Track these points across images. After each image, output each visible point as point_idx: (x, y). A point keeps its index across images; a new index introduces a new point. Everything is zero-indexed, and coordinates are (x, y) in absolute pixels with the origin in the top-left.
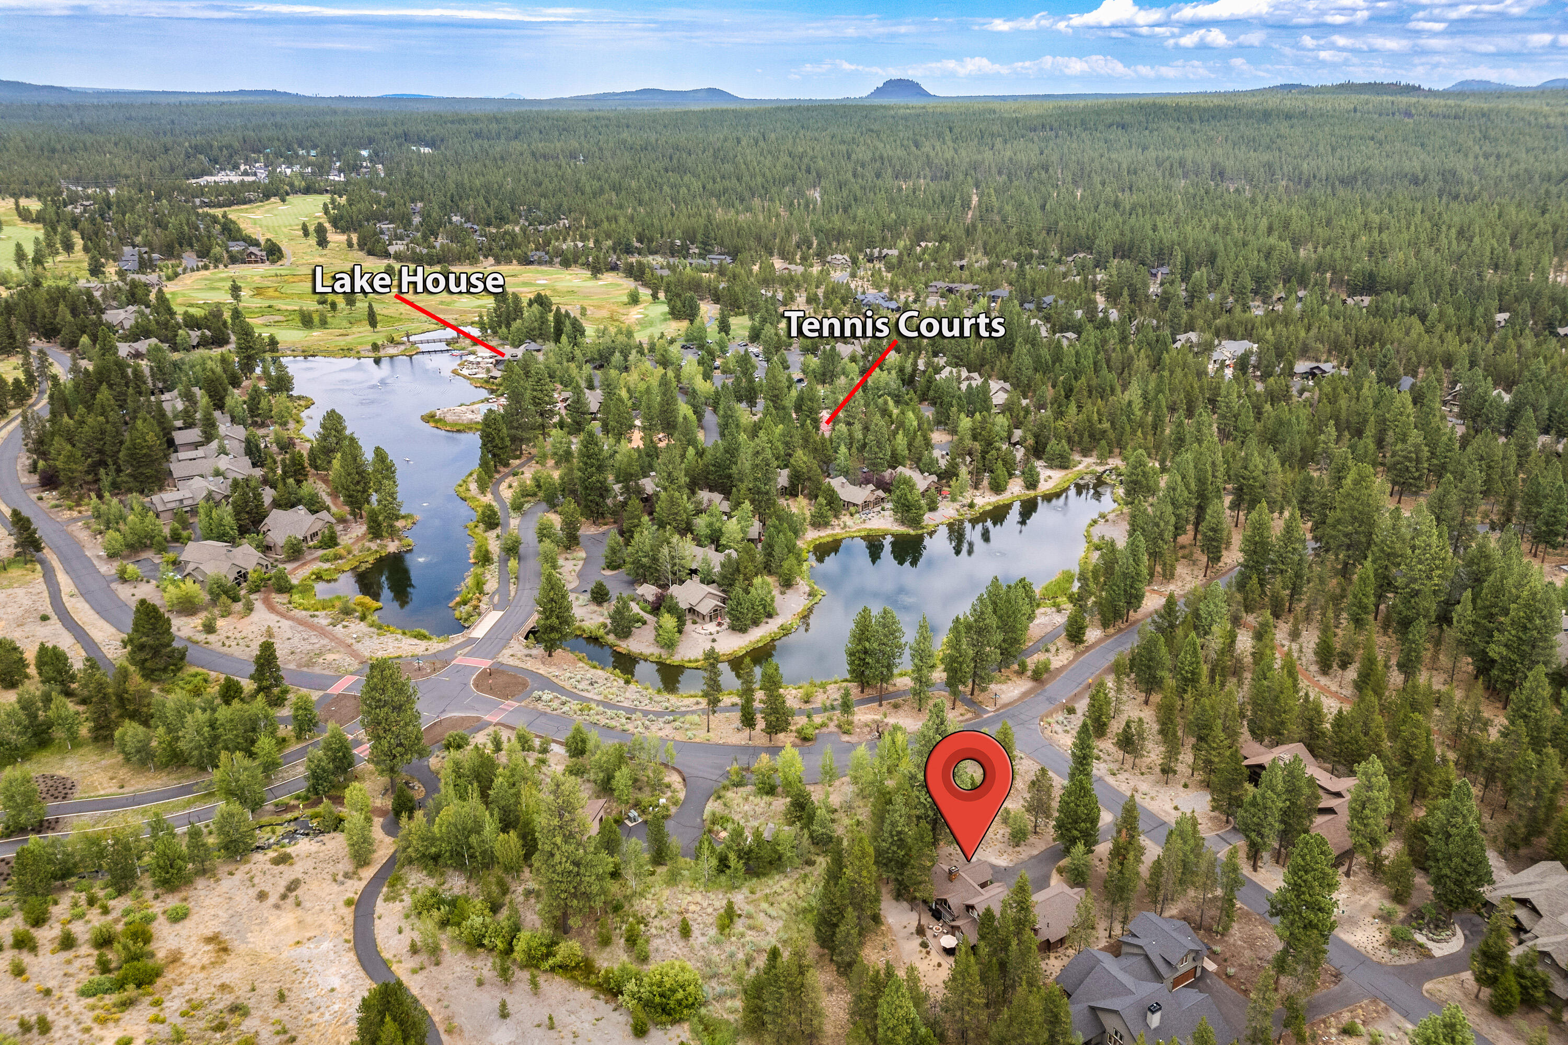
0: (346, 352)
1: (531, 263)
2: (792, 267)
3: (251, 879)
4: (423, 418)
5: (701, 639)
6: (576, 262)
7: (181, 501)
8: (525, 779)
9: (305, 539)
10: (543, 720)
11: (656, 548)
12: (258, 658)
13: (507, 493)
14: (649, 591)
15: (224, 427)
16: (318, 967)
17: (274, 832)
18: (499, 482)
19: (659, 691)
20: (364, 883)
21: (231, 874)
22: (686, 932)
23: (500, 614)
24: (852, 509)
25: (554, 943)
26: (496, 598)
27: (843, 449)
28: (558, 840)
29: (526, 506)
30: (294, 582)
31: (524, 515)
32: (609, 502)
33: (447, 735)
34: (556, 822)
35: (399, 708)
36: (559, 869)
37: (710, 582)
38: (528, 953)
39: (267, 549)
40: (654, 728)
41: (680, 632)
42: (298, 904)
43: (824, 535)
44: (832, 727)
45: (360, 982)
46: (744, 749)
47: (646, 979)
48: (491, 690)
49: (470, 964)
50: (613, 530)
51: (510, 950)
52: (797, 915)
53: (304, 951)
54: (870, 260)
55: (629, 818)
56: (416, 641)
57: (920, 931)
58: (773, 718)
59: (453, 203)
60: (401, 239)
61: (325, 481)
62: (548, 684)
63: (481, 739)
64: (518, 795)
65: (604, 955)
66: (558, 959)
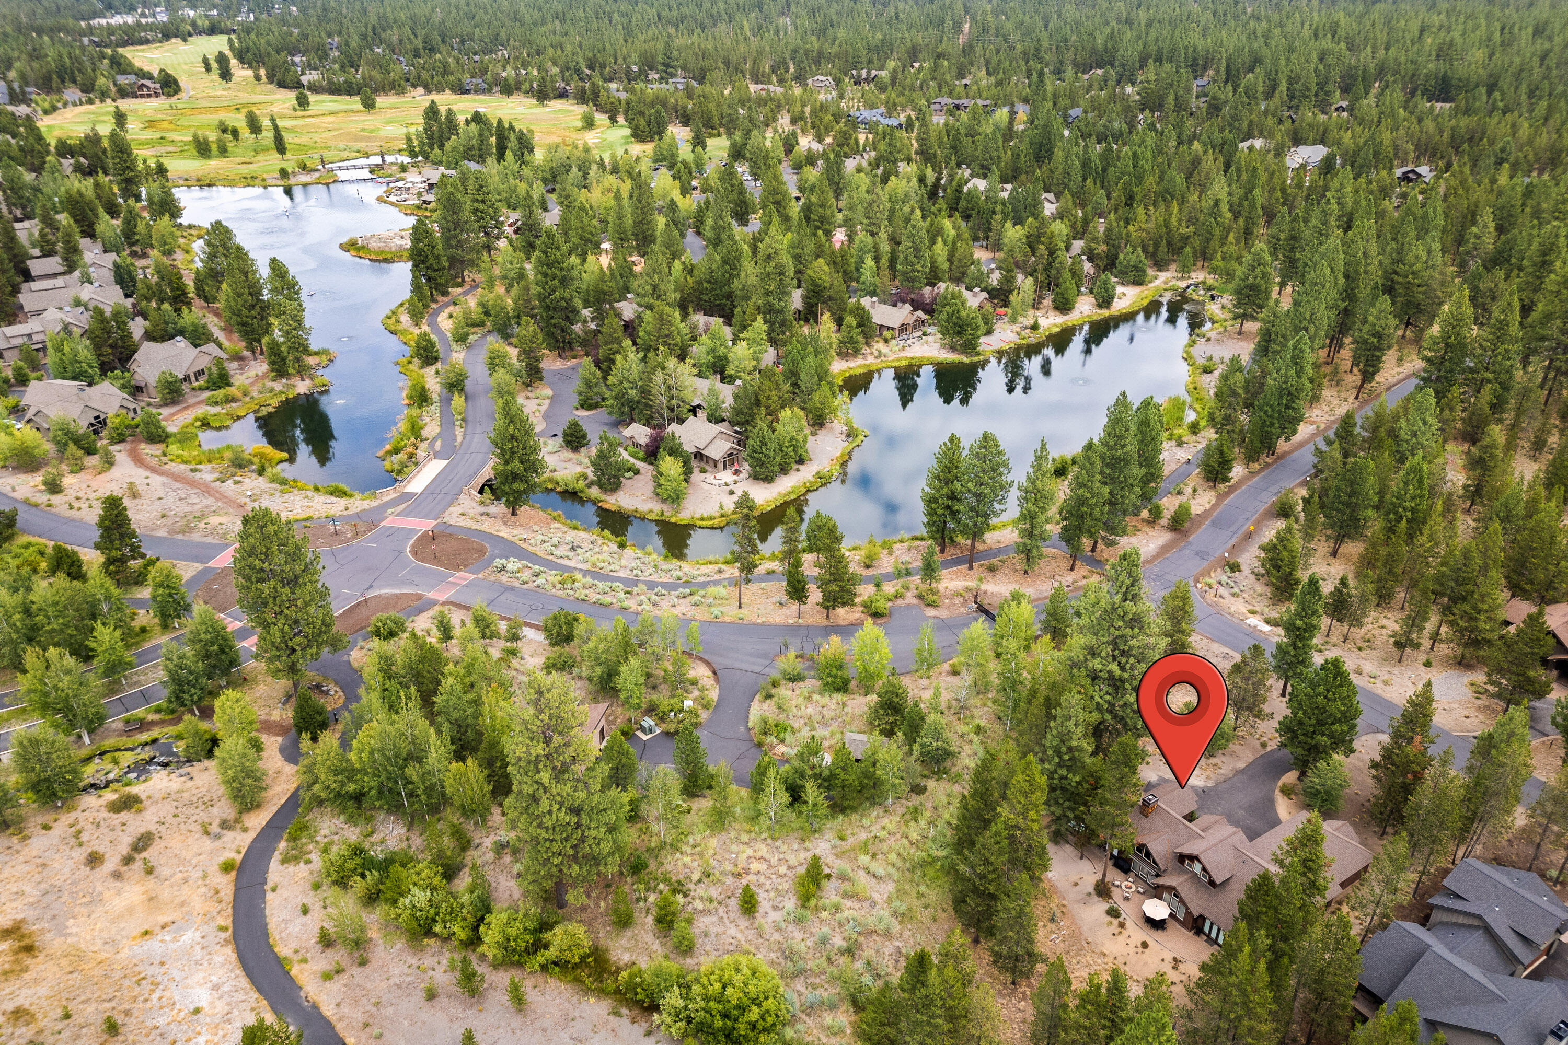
0: (250, 181)
1: (467, 92)
2: (772, 88)
3: (78, 835)
4: (342, 247)
5: (714, 491)
6: (518, 89)
7: (29, 336)
8: (487, 679)
9: (187, 379)
10: (509, 596)
11: (648, 376)
12: (103, 519)
13: (445, 323)
14: (640, 432)
15: (91, 252)
16: (175, 973)
17: (116, 762)
18: (437, 313)
19: (666, 557)
20: (251, 835)
21: (46, 828)
22: (749, 905)
23: (446, 462)
24: (887, 334)
25: (545, 926)
26: (438, 445)
27: (869, 262)
28: (545, 777)
29: (472, 338)
30: (172, 429)
31: (470, 347)
32: (577, 328)
33: (373, 619)
34: (539, 749)
35: (293, 582)
36: (548, 822)
37: (720, 420)
38: (505, 945)
39: (136, 390)
40: (665, 604)
41: (686, 481)
42: (150, 871)
43: (855, 366)
44: (910, 599)
45: (241, 996)
46: (793, 630)
47: (696, 989)
48: (435, 559)
49: (413, 961)
50: (587, 361)
51: (474, 941)
52: (912, 870)
53: (154, 946)
54: (857, 83)
55: (642, 729)
56: (333, 499)
57: (1103, 890)
58: (833, 587)
59: (374, 35)
60: (316, 69)
61: (217, 314)
62: (513, 550)
63: (423, 624)
64: (477, 702)
65: (624, 942)
66: (552, 953)
